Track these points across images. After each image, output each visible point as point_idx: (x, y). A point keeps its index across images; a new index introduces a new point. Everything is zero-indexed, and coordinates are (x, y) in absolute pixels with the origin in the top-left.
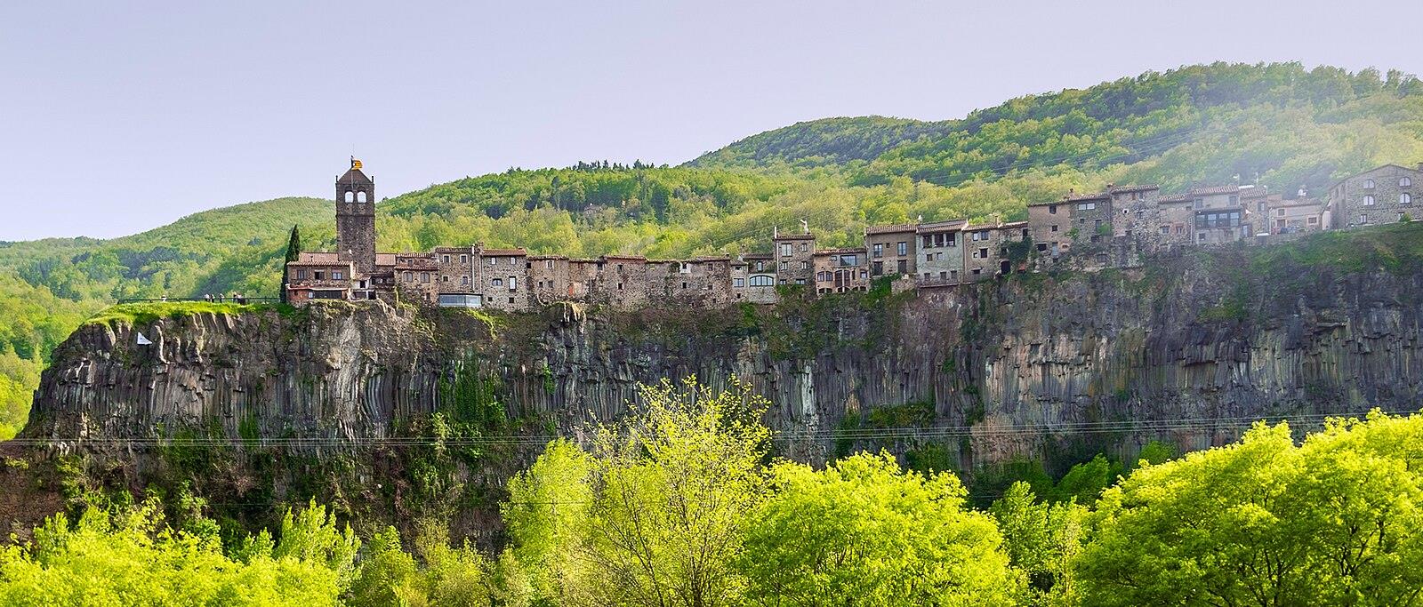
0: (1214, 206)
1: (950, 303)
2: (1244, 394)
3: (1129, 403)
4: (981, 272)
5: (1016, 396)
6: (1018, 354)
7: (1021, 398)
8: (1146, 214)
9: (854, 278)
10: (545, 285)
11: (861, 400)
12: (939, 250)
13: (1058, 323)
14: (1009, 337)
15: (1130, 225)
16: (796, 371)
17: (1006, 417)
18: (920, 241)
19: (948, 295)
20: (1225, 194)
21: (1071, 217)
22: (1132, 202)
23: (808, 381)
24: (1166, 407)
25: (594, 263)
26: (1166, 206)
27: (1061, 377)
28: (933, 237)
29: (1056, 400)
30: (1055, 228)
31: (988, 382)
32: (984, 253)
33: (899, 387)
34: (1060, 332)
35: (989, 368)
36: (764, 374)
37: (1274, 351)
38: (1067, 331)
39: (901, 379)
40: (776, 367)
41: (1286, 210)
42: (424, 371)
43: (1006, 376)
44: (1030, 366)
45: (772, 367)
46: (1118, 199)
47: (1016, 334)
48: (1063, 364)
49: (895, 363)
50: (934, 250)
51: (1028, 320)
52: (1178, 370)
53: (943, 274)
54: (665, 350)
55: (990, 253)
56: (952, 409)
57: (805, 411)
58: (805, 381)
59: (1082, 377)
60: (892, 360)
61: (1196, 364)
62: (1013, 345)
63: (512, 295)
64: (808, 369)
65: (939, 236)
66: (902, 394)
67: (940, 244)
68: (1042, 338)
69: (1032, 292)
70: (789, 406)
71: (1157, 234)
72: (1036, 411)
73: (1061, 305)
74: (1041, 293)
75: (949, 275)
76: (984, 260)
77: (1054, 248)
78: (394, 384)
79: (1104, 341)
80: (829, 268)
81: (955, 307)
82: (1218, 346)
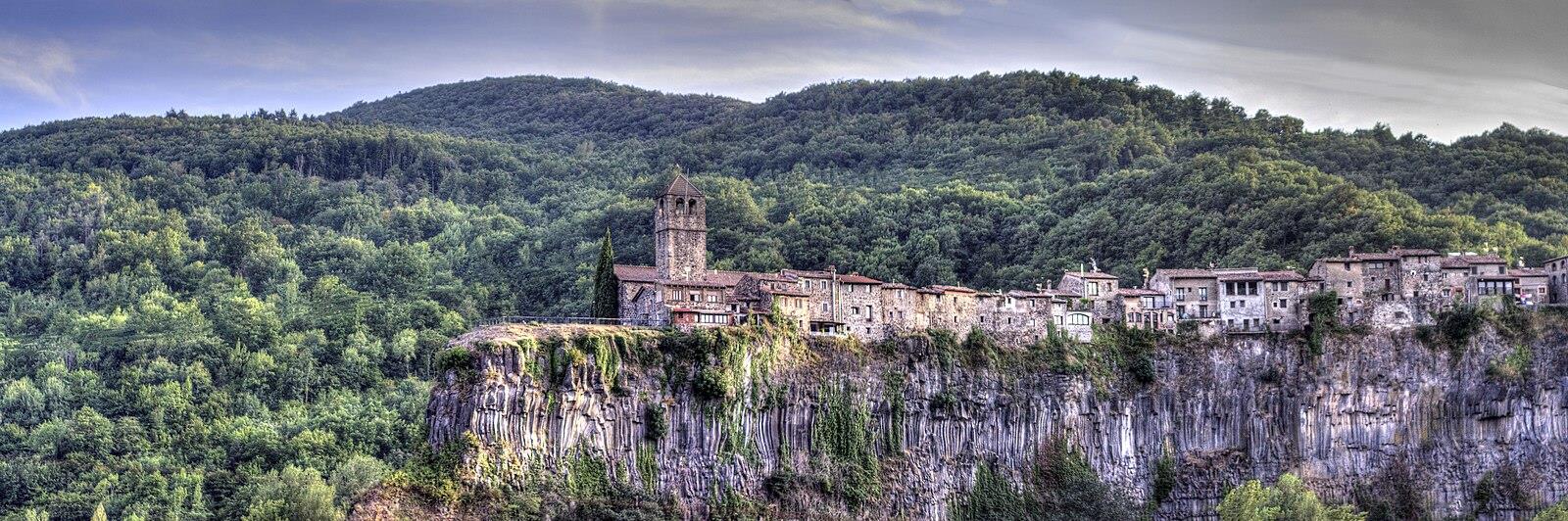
0: (1488, 275)
1: (1258, 350)
2: (1531, 447)
3: (1434, 453)
4: (1282, 321)
5: (1329, 442)
6: (1330, 403)
7: (1332, 445)
8: (1431, 276)
9: (1162, 321)
10: (896, 315)
11: (1176, 444)
12: (1242, 298)
13: (1365, 375)
14: (1322, 386)
15: (1417, 286)
16: (1116, 410)
17: (1319, 463)
18: (1222, 288)
19: (1256, 343)
20: (1494, 264)
21: (1364, 275)
22: (1418, 265)
23: (1127, 423)
24: (1467, 458)
25: (932, 294)
26: (1448, 271)
27: (1368, 427)
28: (1236, 285)
29: (1365, 448)
30: (1349, 284)
31: (1303, 428)
32: (1283, 303)
33: (1210, 430)
34: (1367, 384)
35: (1303, 415)
36: (1088, 415)
37: (1552, 409)
38: (1373, 383)
39: (1213, 423)
40: (1100, 408)
41: (1521, 280)
42: (805, 404)
43: (1318, 424)
44: (1339, 415)
45: (1096, 408)
46: (1405, 261)
47: (1328, 383)
48: (1369, 414)
49: (1207, 407)
50: (1237, 298)
51: (1337, 372)
52: (1475, 423)
53: (1246, 322)
54: (1000, 387)
55: (1289, 304)
56: (1269, 454)
57: (1123, 454)
58: (1124, 422)
59: (1387, 428)
60: (1204, 404)
61: (1493, 418)
62: (1324, 394)
63: (869, 326)
64: (1128, 411)
65: (1242, 284)
66: (1214, 438)
67: (1242, 292)
68: (1350, 389)
69: (1341, 344)
70: (1110, 447)
71: (1441, 297)
72: (1346, 460)
73: (1368, 357)
74: (1349, 346)
75: (1252, 323)
76: (1284, 310)
77: (1349, 303)
78: (780, 418)
79: (1407, 393)
80: (1138, 310)
81: (1264, 354)
82: (1509, 402)
